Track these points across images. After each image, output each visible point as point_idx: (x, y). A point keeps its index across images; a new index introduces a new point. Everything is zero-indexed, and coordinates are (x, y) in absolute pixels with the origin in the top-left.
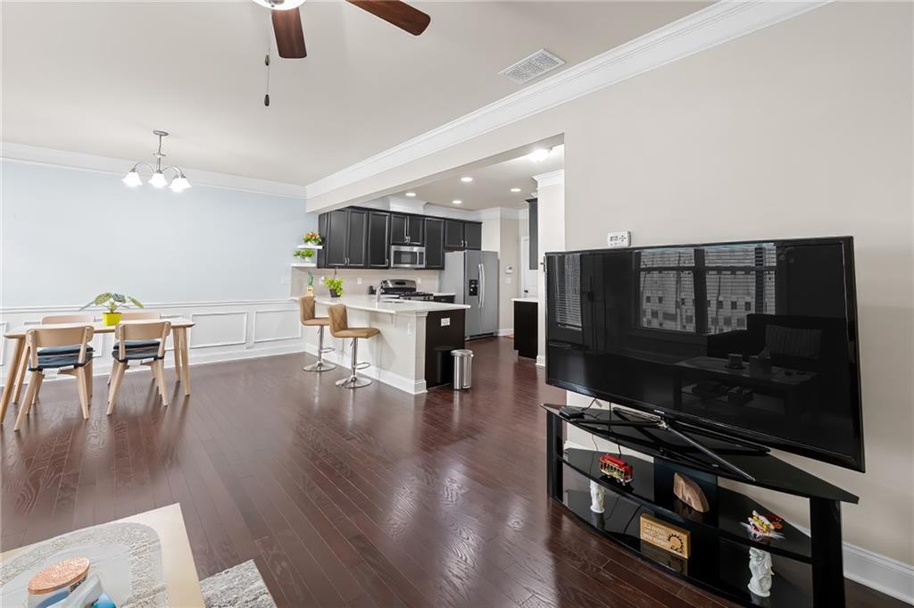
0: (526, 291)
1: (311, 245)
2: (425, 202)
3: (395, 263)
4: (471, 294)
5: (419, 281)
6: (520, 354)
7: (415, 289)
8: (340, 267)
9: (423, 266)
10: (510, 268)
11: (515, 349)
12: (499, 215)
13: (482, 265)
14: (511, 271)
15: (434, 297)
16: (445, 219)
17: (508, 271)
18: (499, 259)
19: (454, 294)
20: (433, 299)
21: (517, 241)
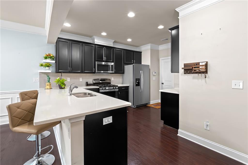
0: (163, 84)
1: (49, 61)
2: (114, 41)
3: (98, 70)
4: (137, 85)
5: (112, 79)
6: (164, 123)
7: (110, 83)
8: (64, 72)
9: (113, 72)
10: (155, 73)
11: (161, 119)
12: (150, 47)
13: (142, 71)
14: (155, 74)
15: (118, 87)
16: (124, 50)
17: (154, 74)
18: (150, 68)
19: (129, 85)
20: (118, 88)
21: (158, 60)
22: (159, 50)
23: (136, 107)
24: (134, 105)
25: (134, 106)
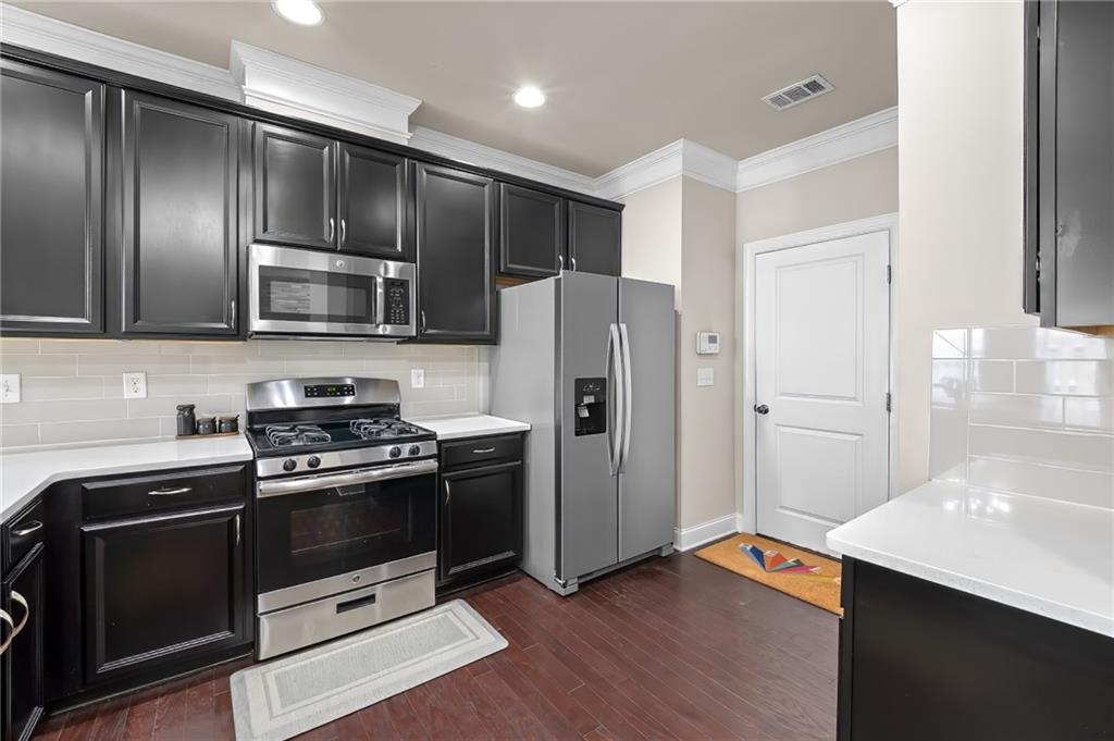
0: (764, 410)
2: (414, 104)
3: (265, 316)
4: (583, 427)
9: (410, 330)
10: (713, 340)
12: (680, 168)
13: (623, 327)
14: (713, 349)
15: (440, 443)
16: (499, 177)
17: (706, 347)
18: (679, 306)
19: (526, 426)
20: (435, 451)
21: (733, 259)
22: (735, 194)
23: (575, 588)
24: (558, 576)
25: (564, 586)
